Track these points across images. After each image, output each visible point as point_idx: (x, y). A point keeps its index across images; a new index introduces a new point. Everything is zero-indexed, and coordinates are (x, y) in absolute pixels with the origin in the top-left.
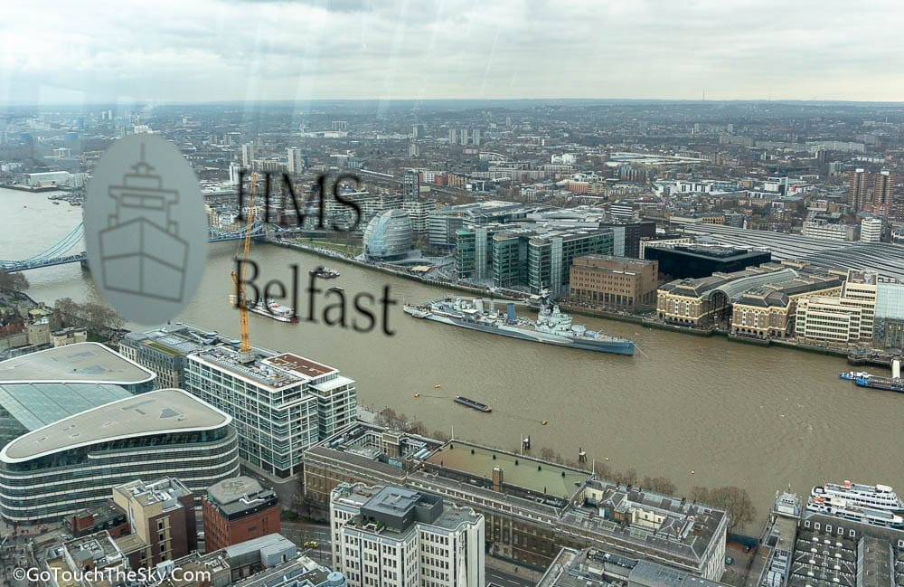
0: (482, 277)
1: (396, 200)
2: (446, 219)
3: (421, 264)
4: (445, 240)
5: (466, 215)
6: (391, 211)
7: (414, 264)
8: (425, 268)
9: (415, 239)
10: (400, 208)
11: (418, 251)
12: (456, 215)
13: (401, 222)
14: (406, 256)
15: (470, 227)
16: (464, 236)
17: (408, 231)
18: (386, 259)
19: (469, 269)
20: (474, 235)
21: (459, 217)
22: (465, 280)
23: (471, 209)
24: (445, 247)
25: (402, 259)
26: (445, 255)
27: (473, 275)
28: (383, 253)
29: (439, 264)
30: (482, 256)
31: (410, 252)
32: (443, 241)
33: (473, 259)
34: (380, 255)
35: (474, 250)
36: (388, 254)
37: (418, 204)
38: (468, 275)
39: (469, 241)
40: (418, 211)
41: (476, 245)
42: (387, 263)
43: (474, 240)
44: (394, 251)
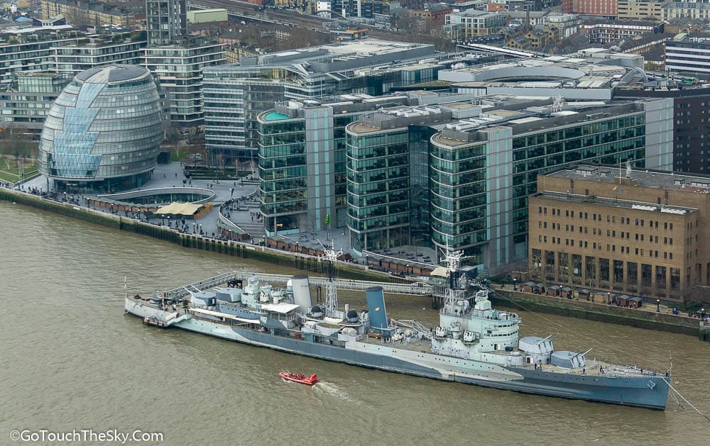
0: (324, 228)
1: (128, 42)
2: (244, 87)
3: (183, 198)
4: (242, 139)
5: (292, 75)
6: (107, 71)
7: (166, 198)
8: (188, 208)
9: (174, 139)
10: (138, 61)
11: (176, 167)
12: (267, 76)
13: (132, 97)
14: (145, 179)
15: (293, 105)
16: (276, 127)
17: (151, 117)
18: (99, 186)
19: (290, 208)
20: (301, 125)
21: (276, 82)
22: (282, 235)
23: (305, 61)
24: (243, 156)
25: (136, 186)
26: (242, 174)
27: (302, 222)
28: (89, 173)
29: (224, 196)
30: (322, 175)
31: (159, 170)
32: (240, 142)
33: (302, 184)
34: (82, 177)
35: (302, 161)
36: (101, 175)
37: (182, 51)
38: (287, 223)
39: (291, 139)
40: (183, 69)
41: (308, 149)
42: (102, 197)
43: (302, 138)
44: (118, 167)
